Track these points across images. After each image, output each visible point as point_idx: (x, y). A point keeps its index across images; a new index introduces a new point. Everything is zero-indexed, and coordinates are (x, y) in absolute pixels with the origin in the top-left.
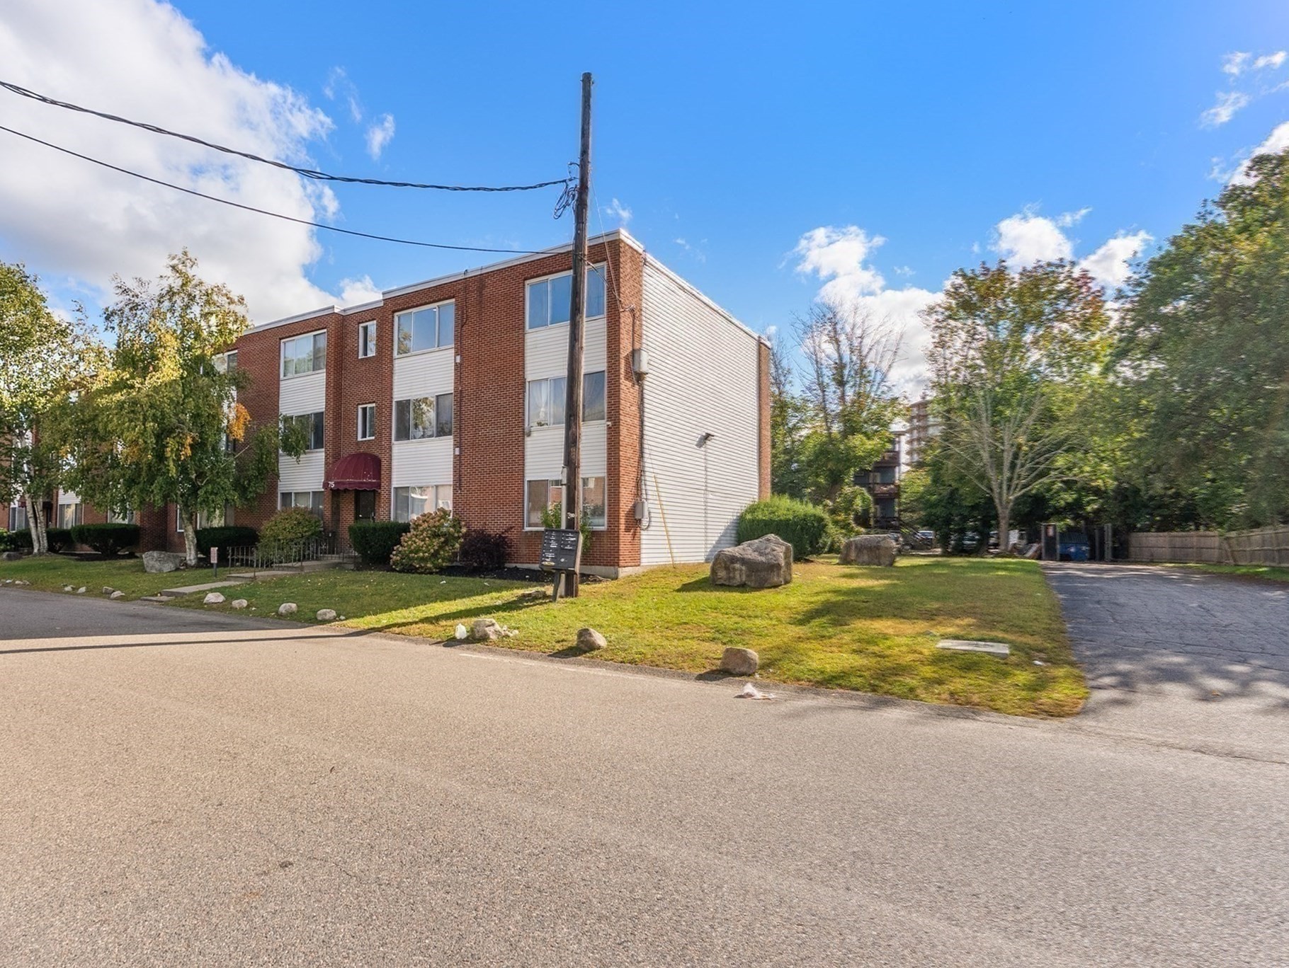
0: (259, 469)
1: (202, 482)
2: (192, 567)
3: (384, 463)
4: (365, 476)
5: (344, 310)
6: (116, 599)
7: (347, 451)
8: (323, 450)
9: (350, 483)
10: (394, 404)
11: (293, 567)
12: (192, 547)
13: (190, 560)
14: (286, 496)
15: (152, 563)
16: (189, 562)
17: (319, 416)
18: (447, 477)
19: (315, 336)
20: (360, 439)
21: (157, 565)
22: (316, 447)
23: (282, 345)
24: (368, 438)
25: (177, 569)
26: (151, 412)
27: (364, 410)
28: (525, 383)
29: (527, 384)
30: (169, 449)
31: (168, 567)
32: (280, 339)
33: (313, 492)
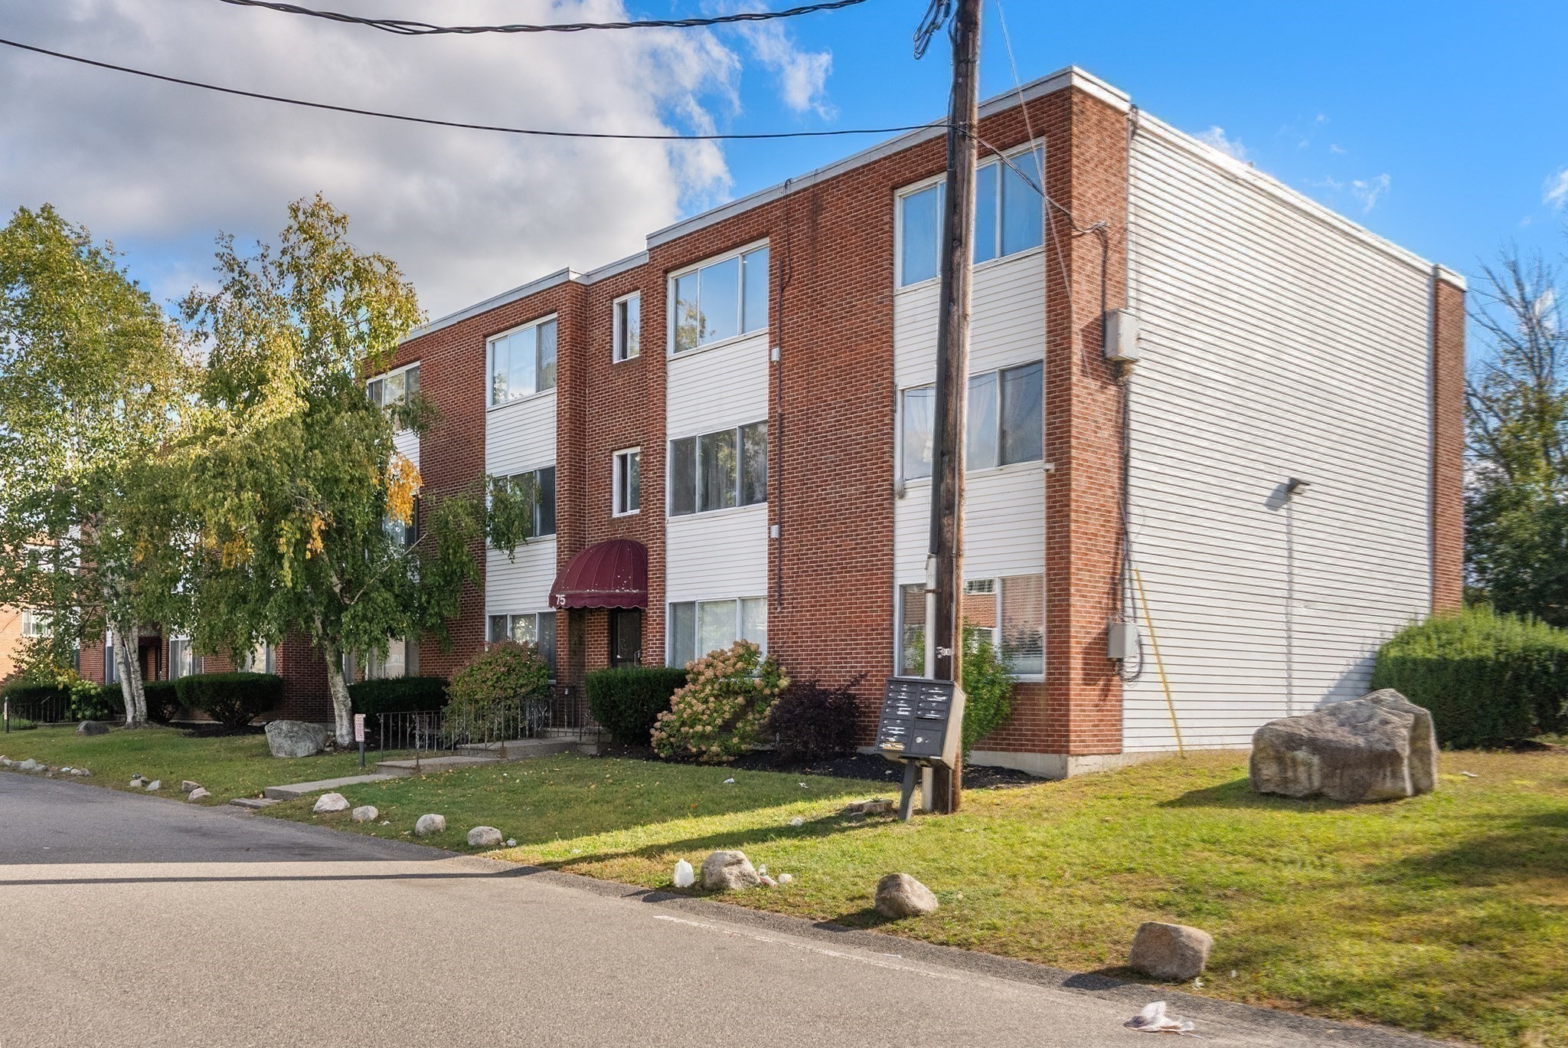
0: (444, 575)
1: (352, 599)
2: (345, 748)
3: (652, 558)
4: (618, 584)
5: (588, 275)
6: (196, 801)
7: (595, 536)
8: (555, 536)
9: (592, 597)
10: (669, 446)
11: (486, 750)
12: (344, 714)
13: (342, 736)
14: (498, 621)
15: (279, 740)
16: (339, 740)
17: (547, 473)
18: (756, 581)
19: (539, 326)
20: (616, 514)
21: (287, 744)
22: (544, 532)
23: (489, 347)
24: (630, 512)
25: (320, 752)
26: (250, 474)
27: (623, 458)
28: (894, 393)
29: (899, 394)
30: (283, 540)
31: (304, 748)
32: (486, 336)
33: (540, 614)
